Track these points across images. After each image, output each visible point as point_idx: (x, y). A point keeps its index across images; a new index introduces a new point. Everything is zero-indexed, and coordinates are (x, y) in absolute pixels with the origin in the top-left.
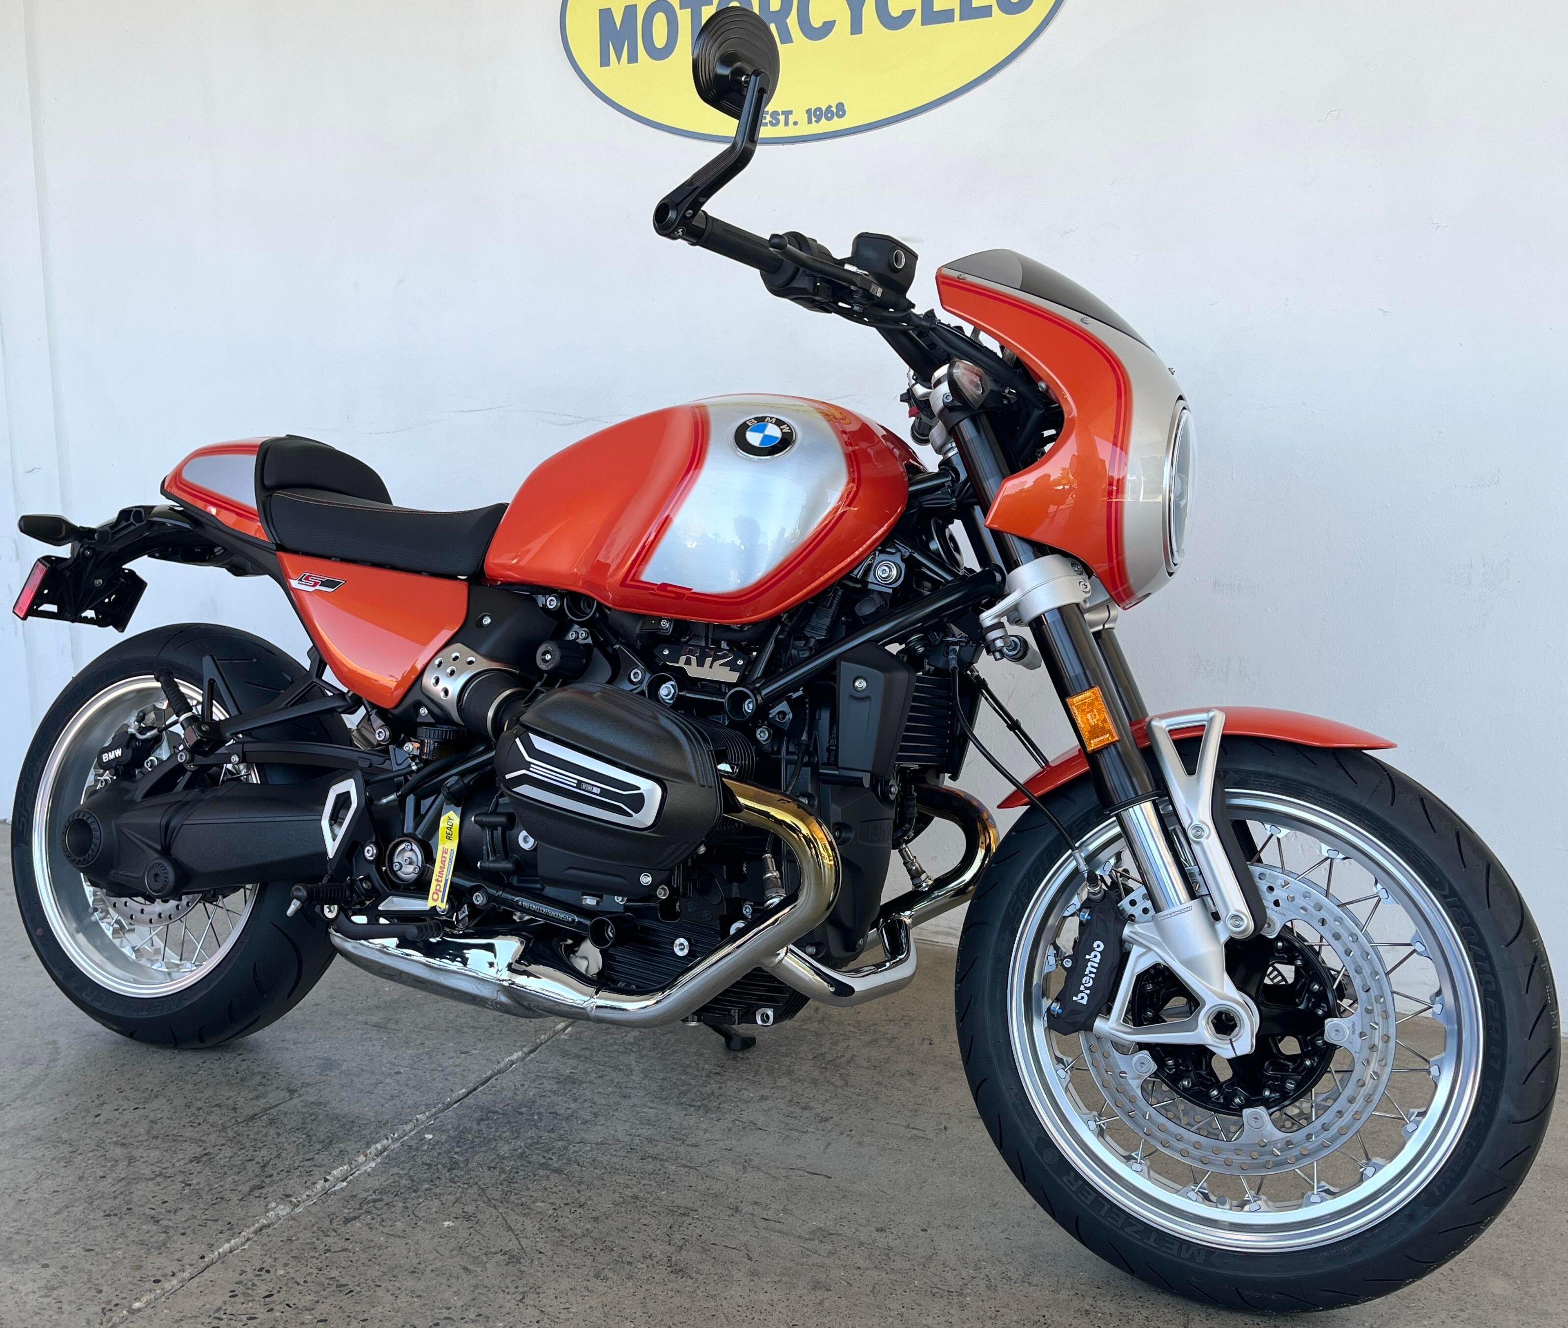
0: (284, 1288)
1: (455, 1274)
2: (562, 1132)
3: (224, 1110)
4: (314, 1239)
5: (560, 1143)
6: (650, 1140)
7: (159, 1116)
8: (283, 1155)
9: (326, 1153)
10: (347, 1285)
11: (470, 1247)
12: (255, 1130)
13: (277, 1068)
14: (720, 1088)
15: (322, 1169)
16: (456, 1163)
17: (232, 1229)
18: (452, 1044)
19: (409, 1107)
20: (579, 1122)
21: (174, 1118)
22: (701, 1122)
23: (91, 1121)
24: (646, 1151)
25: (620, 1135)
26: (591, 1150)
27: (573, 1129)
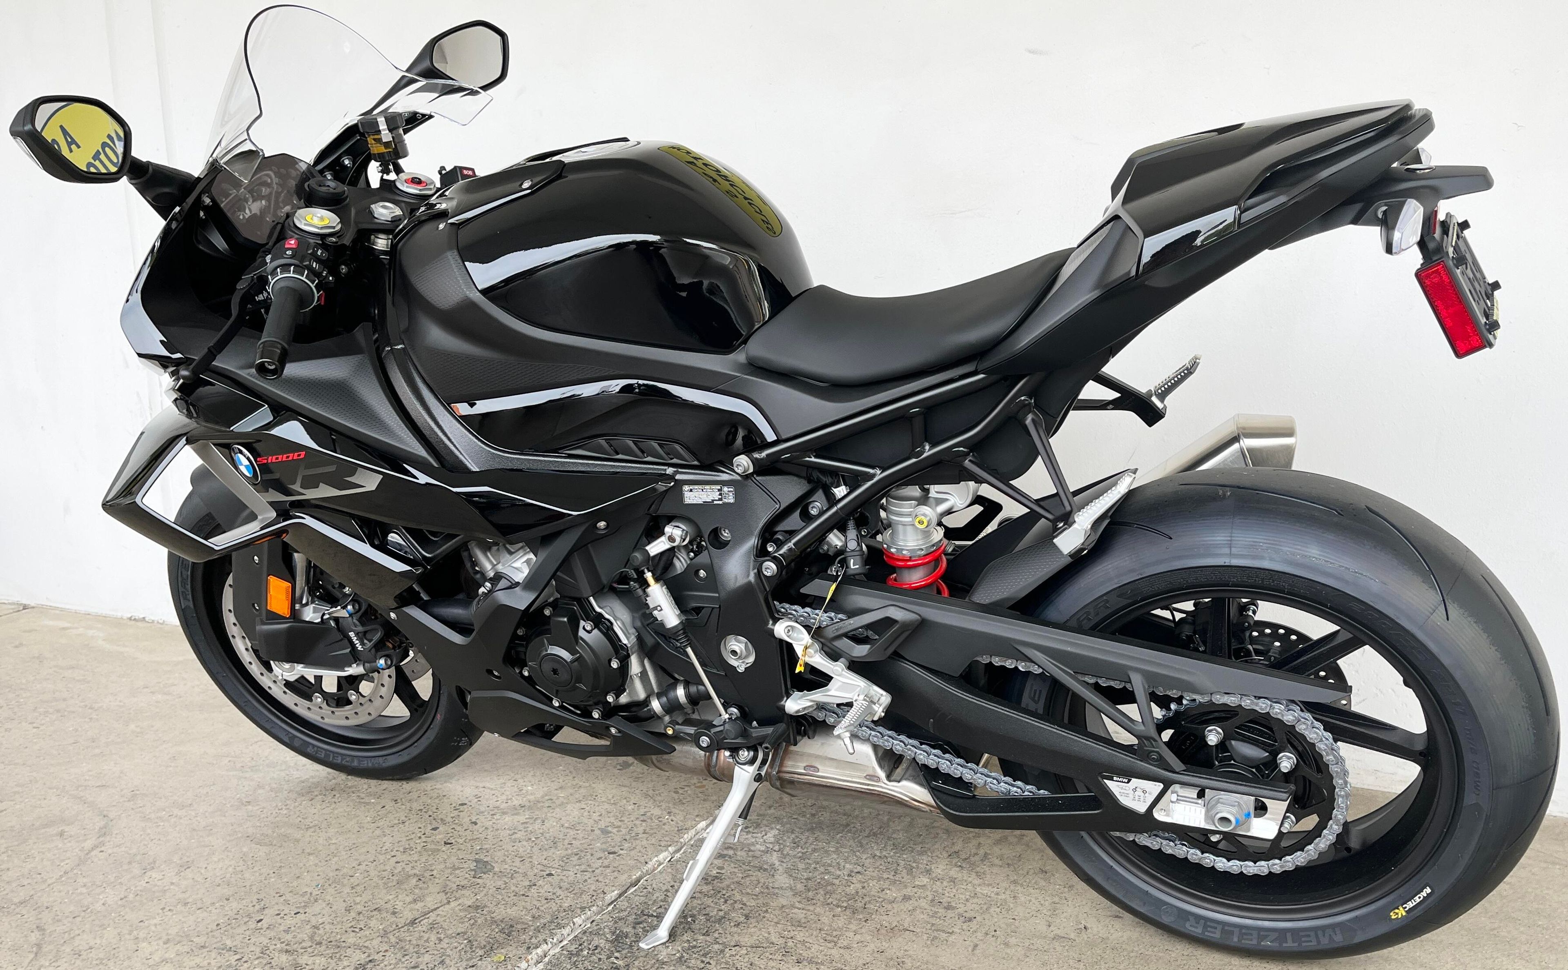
2: (716, 935)
3: (385, 915)
5: (716, 947)
7: (321, 921)
8: (447, 961)
9: (489, 959)
12: (417, 935)
13: (432, 870)
14: (863, 887)
18: (599, 845)
19: (565, 911)
20: (732, 924)
21: (335, 922)
22: (850, 923)
23: (253, 926)
24: (801, 954)
25: (774, 938)
26: (747, 954)
27: (727, 932)
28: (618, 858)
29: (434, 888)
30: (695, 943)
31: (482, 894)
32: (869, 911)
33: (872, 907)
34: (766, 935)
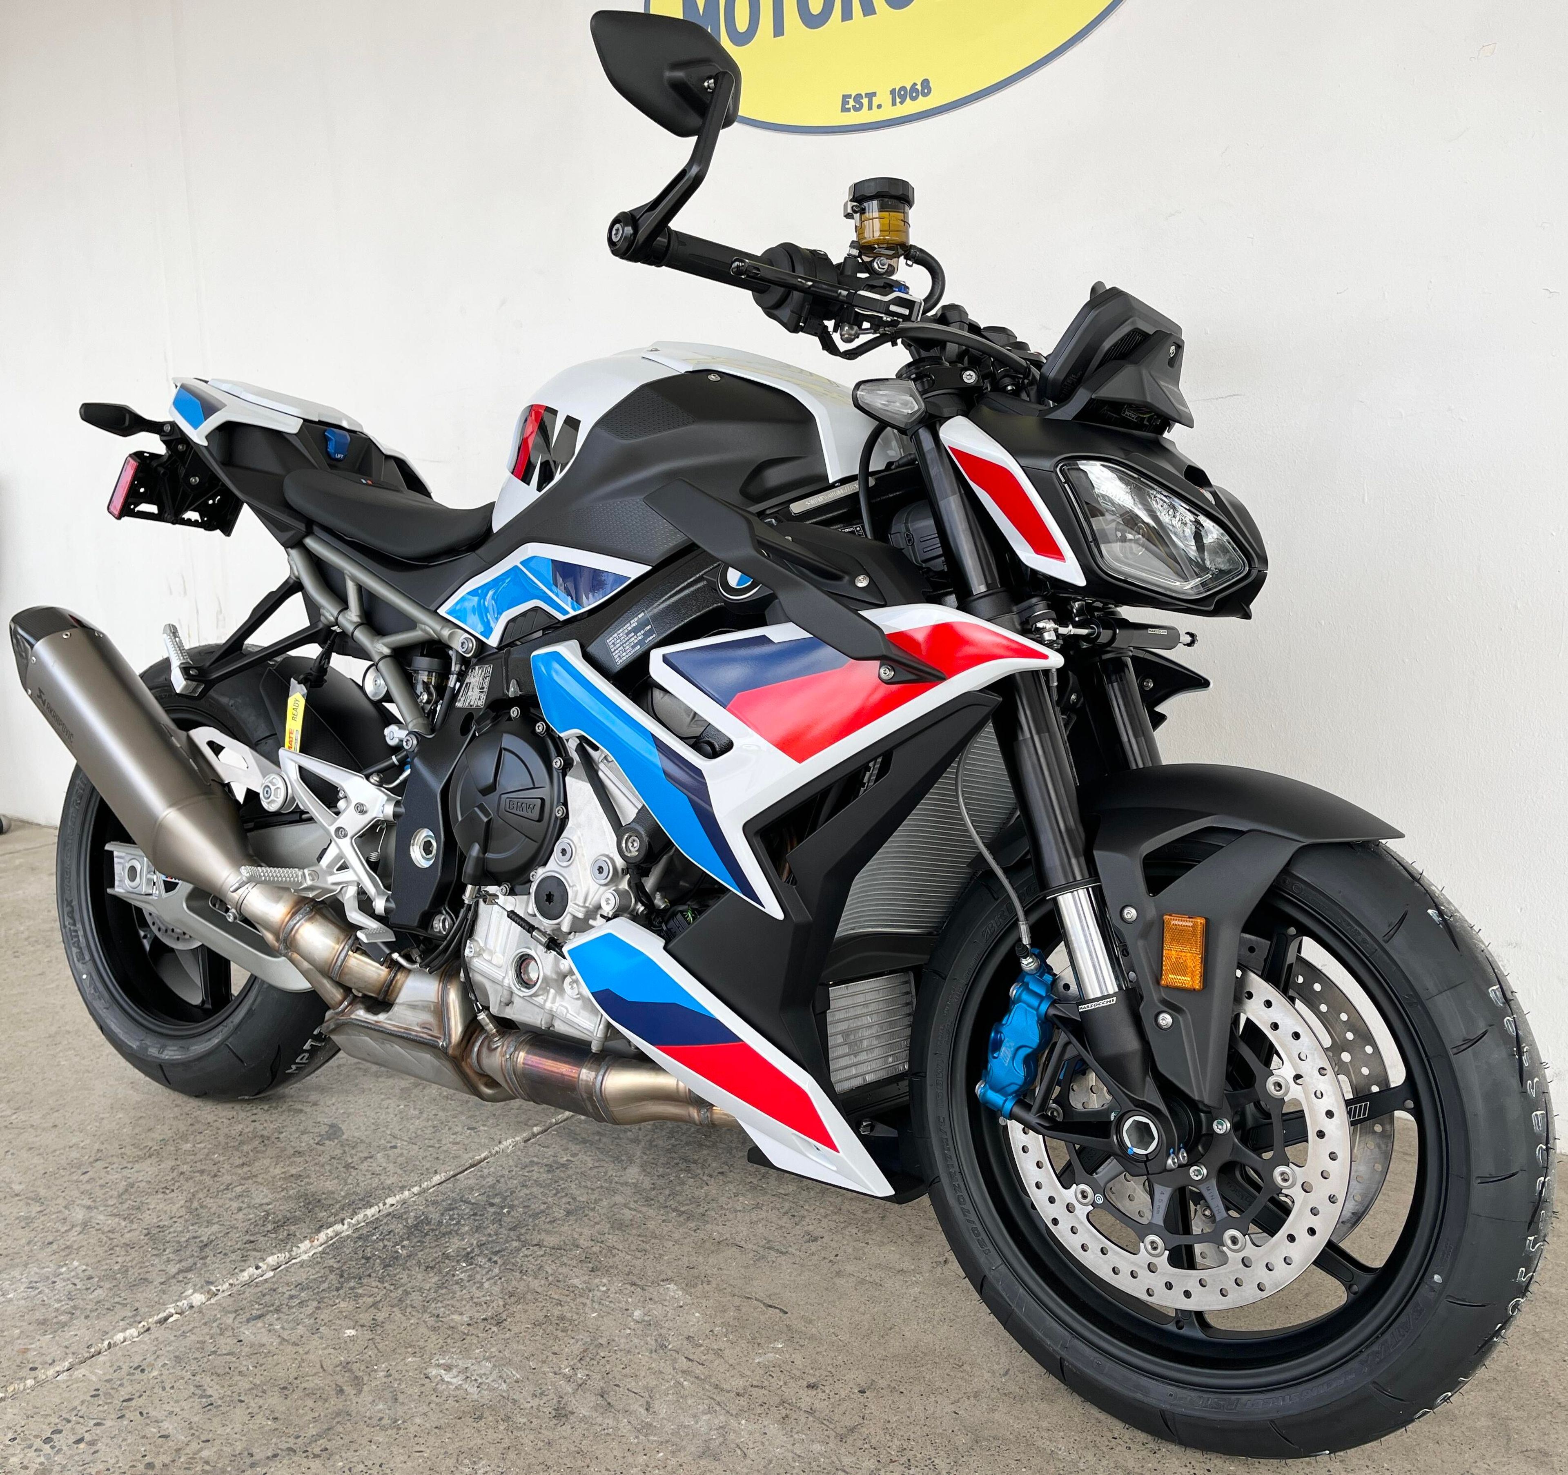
0: (147, 1393)
1: (324, 1396)
2: (523, 1231)
3: (204, 1177)
4: (208, 1337)
5: (515, 1244)
6: (611, 1248)
7: (140, 1179)
9: (274, 1236)
10: (211, 1396)
11: (358, 1364)
12: (221, 1202)
14: (716, 1191)
15: (259, 1254)
16: (396, 1258)
17: (136, 1316)
18: (464, 1118)
19: (384, 1188)
20: (547, 1220)
22: (676, 1231)
23: (76, 1177)
24: (600, 1262)
25: (582, 1242)
26: (542, 1256)
27: (537, 1229)
28: (473, 1134)
29: (271, 1152)
30: (495, 1237)
31: (313, 1163)
32: (706, 1219)
33: (713, 1213)
34: (576, 1236)
